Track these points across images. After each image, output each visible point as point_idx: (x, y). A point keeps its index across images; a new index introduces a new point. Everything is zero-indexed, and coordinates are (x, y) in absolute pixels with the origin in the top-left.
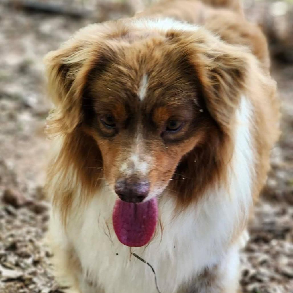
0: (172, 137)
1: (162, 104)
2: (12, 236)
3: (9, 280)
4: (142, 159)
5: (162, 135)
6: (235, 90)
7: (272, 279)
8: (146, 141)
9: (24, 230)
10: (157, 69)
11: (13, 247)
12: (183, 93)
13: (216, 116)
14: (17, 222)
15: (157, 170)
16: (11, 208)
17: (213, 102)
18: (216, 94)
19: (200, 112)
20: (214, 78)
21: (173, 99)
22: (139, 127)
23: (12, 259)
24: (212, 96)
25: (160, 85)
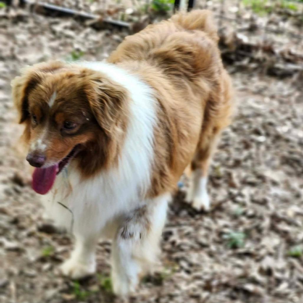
0: (68, 132)
1: (61, 111)
2: (16, 211)
3: (9, 250)
4: (43, 143)
5: (61, 130)
6: (115, 111)
7: (192, 248)
8: (50, 132)
9: (25, 206)
10: (63, 89)
11: (15, 222)
12: (76, 107)
13: (101, 124)
14: (21, 199)
15: (52, 150)
16: (18, 188)
17: (100, 117)
18: (102, 112)
19: (86, 120)
20: (101, 101)
21: (69, 109)
22: (47, 123)
23: (13, 232)
24: (99, 112)
25: (62, 99)
